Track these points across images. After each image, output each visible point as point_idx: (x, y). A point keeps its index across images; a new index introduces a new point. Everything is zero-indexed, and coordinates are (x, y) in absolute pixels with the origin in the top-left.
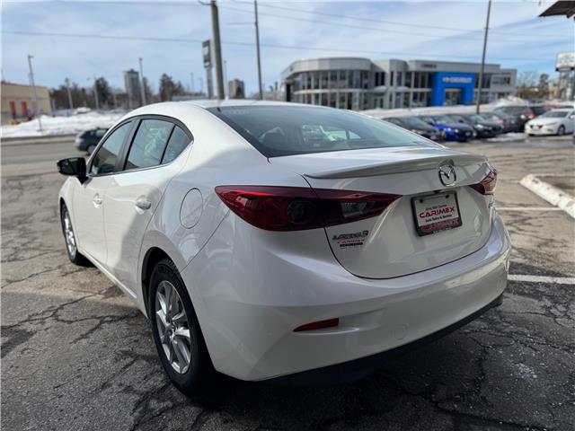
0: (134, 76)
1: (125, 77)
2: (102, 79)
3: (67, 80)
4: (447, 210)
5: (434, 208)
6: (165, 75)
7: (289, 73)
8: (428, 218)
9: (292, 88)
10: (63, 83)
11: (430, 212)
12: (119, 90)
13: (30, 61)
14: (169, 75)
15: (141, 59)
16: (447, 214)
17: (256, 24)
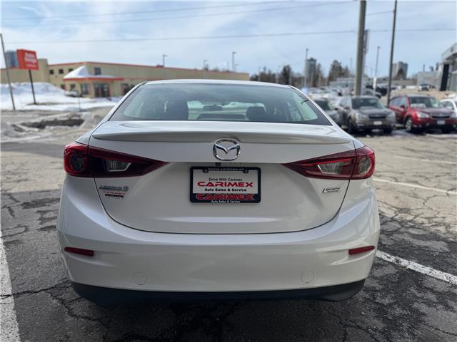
0: (312, 63)
1: (306, 64)
2: (288, 66)
3: (265, 69)
4: (241, 184)
5: (220, 179)
6: (336, 62)
7: (450, 54)
8: (208, 188)
9: (451, 67)
10: (262, 70)
11: (214, 182)
12: (299, 74)
13: (233, 57)
14: (339, 61)
15: (307, 50)
16: (239, 188)
17: (395, 12)
